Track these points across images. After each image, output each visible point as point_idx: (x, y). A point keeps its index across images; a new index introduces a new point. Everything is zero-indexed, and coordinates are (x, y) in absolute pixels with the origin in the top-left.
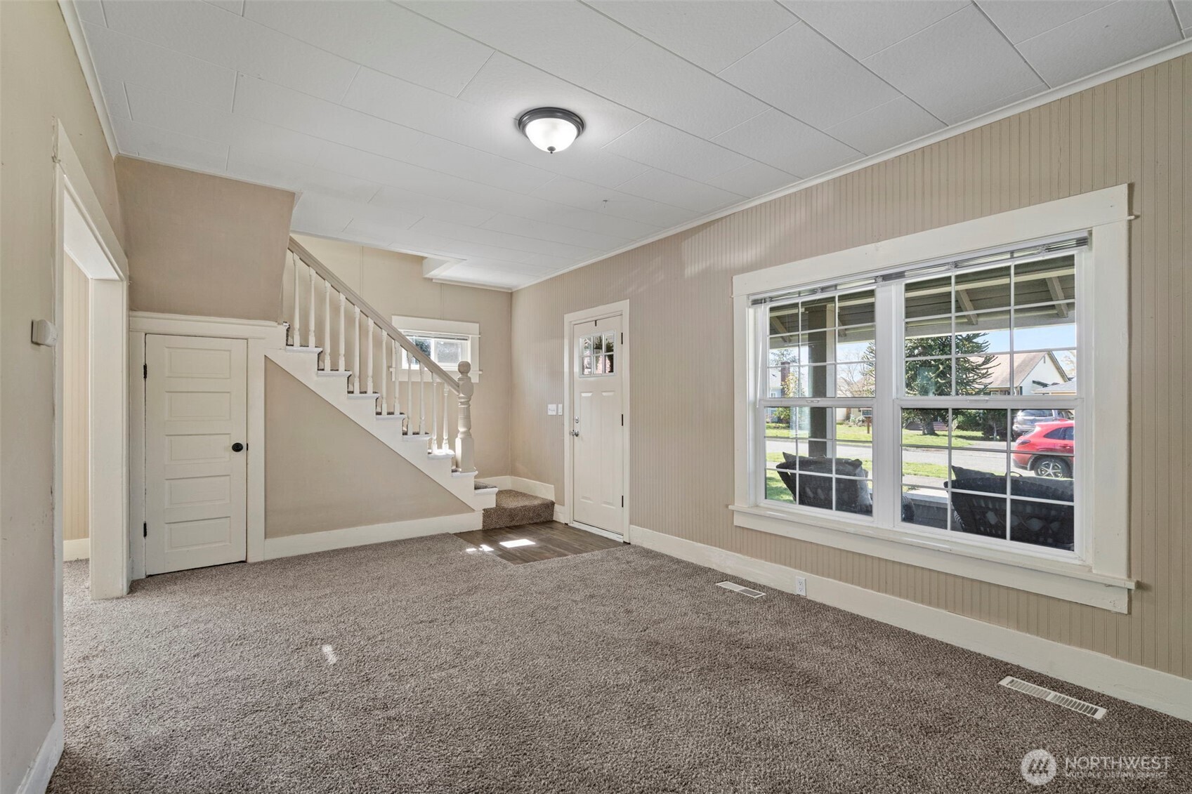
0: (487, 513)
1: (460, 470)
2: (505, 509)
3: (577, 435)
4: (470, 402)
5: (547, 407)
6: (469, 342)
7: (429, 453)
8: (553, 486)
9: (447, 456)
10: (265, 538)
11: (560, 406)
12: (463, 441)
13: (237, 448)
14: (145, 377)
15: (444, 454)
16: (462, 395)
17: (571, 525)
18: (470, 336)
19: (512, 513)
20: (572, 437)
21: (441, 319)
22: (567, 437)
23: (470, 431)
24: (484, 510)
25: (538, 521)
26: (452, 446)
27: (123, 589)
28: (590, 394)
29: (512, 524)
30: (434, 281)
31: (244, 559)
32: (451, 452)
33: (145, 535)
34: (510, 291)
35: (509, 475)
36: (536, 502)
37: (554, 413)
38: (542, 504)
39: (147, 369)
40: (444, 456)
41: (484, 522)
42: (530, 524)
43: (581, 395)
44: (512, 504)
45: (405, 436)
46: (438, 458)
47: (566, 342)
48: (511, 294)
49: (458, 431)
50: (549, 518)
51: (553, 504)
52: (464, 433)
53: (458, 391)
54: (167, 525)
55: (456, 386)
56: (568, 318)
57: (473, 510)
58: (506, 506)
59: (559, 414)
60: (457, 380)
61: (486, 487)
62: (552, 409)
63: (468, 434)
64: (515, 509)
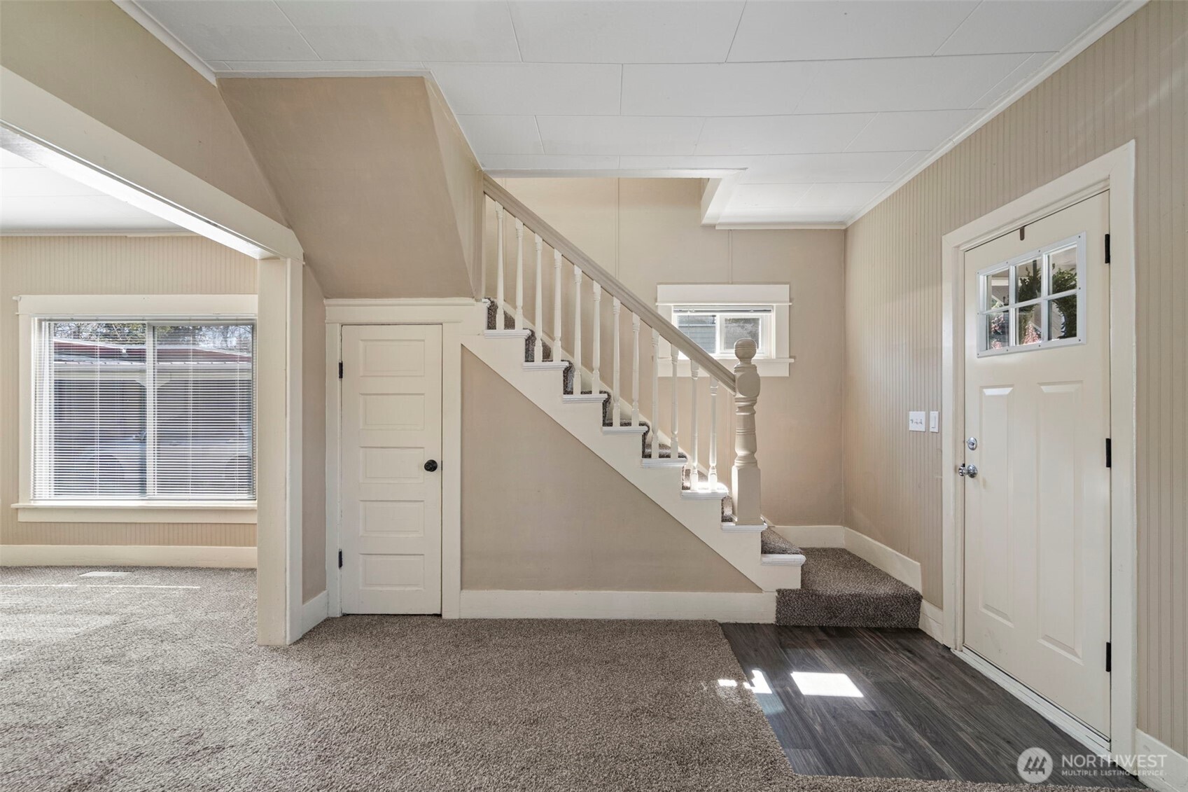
0: (784, 597)
1: (736, 520)
2: (819, 596)
3: (973, 475)
4: (755, 407)
5: (907, 416)
6: (773, 315)
7: (684, 488)
8: (919, 564)
9: (713, 496)
10: (462, 589)
11: (934, 414)
12: (741, 472)
13: (431, 466)
14: (341, 376)
15: (709, 491)
16: (739, 396)
17: (957, 653)
18: (775, 305)
19: (832, 605)
20: (959, 476)
21: (728, 283)
22: (949, 478)
23: (756, 455)
24: (779, 591)
25: (886, 625)
26: (725, 478)
27: (286, 637)
28: (1007, 391)
29: (833, 623)
30: (717, 228)
31: (439, 613)
32: (722, 489)
33: (341, 565)
34: (844, 228)
35: (841, 524)
36: (883, 590)
37: (922, 428)
38: (895, 597)
39: (343, 368)
40: (707, 494)
41: (778, 612)
42: (869, 629)
43: (981, 393)
44: (837, 585)
45: (646, 460)
46: (696, 497)
47: (947, 288)
48: (846, 231)
49: (736, 455)
50: (909, 624)
51: (918, 598)
52: (744, 458)
53: (734, 389)
54: (361, 556)
55: (730, 380)
56: (951, 240)
57: (759, 590)
58: (820, 589)
59: (931, 430)
60: (732, 371)
61: (784, 552)
62: (917, 420)
63: (750, 461)
64: (838, 598)
